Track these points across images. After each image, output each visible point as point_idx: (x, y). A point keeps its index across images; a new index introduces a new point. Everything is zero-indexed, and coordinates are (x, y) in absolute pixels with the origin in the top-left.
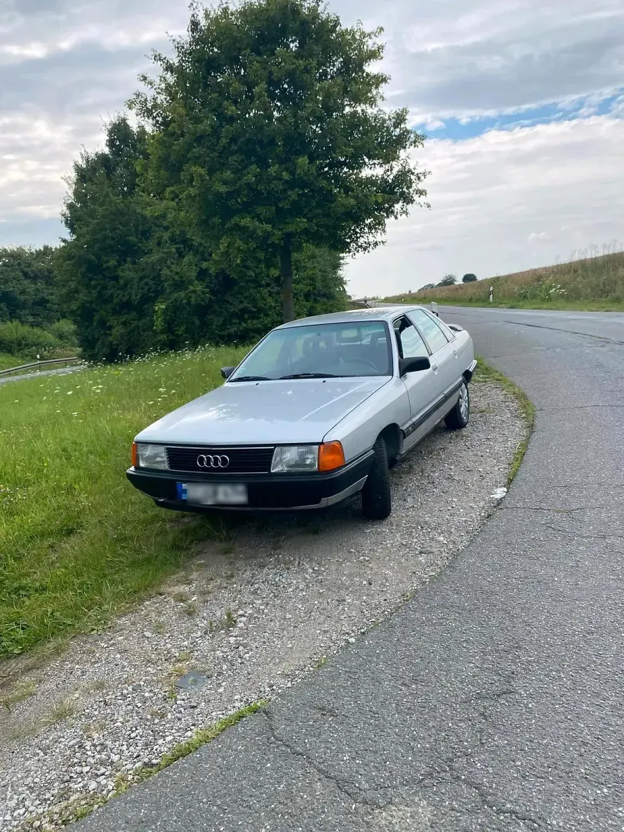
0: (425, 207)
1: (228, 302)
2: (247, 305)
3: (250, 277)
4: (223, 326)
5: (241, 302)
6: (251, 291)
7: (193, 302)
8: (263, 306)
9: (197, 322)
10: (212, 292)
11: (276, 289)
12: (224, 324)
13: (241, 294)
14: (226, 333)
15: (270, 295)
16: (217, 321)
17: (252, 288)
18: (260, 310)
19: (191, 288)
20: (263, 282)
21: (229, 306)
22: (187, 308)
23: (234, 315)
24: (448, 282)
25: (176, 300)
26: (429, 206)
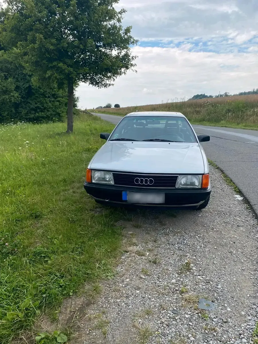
0: (134, 72)
1: (29, 103)
2: (39, 105)
3: (41, 92)
4: (27, 114)
5: (36, 104)
6: (41, 99)
7: (13, 101)
8: (47, 106)
9: (14, 111)
10: (22, 97)
11: (53, 99)
12: (27, 113)
13: (36, 100)
14: (28, 117)
15: (50, 102)
16: (24, 112)
17: (42, 97)
18: (45, 108)
19: (12, 94)
20: (47, 95)
21: (29, 105)
22: (9, 103)
23: (32, 109)
24: (109, 106)
25: (3, 100)
26: (136, 71)
